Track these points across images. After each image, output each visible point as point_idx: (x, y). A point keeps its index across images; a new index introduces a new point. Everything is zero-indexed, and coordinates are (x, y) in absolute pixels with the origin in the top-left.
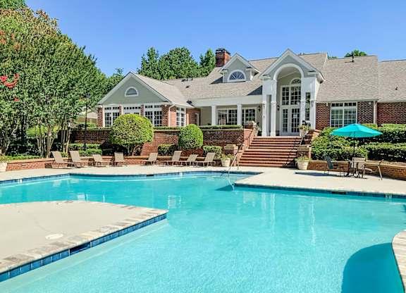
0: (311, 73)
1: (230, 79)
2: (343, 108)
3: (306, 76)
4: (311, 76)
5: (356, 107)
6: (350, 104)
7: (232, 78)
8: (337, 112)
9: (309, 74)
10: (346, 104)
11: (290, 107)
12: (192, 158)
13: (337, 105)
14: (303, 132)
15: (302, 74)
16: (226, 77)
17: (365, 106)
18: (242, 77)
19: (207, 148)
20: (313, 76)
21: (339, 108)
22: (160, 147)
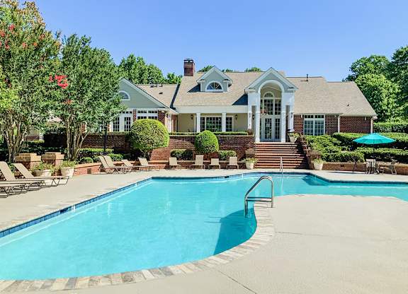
0: (290, 89)
2: (314, 119)
3: (286, 91)
4: (290, 92)
5: (324, 119)
6: (319, 117)
7: (209, 88)
8: (309, 122)
10: (316, 117)
11: (273, 117)
12: (215, 162)
13: (309, 117)
14: (293, 139)
15: (283, 90)
16: (204, 87)
17: (331, 118)
18: (220, 88)
19: (223, 152)
20: (292, 92)
21: (310, 119)
22: (173, 152)
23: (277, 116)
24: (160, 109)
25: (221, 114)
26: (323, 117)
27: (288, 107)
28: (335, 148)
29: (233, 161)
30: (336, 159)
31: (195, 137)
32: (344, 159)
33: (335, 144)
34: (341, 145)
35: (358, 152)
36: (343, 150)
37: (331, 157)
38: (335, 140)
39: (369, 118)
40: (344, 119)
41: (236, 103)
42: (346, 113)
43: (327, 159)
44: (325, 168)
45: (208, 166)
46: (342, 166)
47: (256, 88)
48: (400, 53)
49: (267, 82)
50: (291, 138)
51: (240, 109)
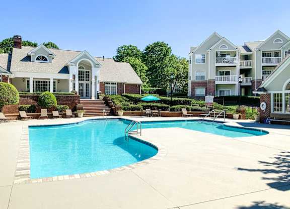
0: (97, 65)
1: (37, 60)
3: (95, 67)
4: (97, 67)
7: (38, 59)
8: (108, 87)
9: (96, 66)
10: (112, 84)
11: (85, 82)
13: (108, 83)
14: (101, 97)
15: (93, 66)
16: (34, 58)
17: (120, 85)
18: (46, 60)
19: (59, 107)
20: (98, 67)
21: (109, 85)
22: (21, 107)
23: (87, 82)
24: (3, 74)
25: (49, 79)
26: (115, 84)
27: (96, 77)
28: (127, 103)
29: (69, 112)
30: (129, 109)
31: (38, 96)
32: (133, 109)
33: (126, 101)
34: (129, 101)
35: (140, 105)
36: (131, 104)
37: (126, 108)
38: (125, 98)
39: (139, 85)
40: (127, 85)
41: (60, 72)
42: (128, 82)
43: (124, 109)
44: (124, 115)
45: (51, 117)
46: (133, 113)
47: (75, 63)
48: (149, 48)
49: (83, 59)
50: (100, 97)
51: (63, 76)
